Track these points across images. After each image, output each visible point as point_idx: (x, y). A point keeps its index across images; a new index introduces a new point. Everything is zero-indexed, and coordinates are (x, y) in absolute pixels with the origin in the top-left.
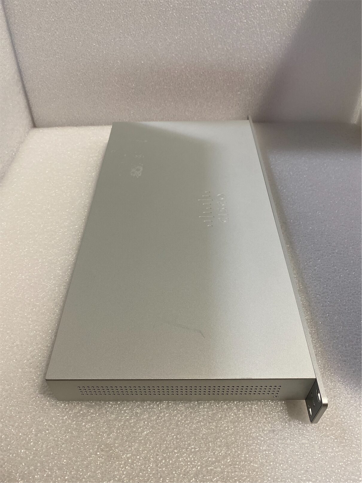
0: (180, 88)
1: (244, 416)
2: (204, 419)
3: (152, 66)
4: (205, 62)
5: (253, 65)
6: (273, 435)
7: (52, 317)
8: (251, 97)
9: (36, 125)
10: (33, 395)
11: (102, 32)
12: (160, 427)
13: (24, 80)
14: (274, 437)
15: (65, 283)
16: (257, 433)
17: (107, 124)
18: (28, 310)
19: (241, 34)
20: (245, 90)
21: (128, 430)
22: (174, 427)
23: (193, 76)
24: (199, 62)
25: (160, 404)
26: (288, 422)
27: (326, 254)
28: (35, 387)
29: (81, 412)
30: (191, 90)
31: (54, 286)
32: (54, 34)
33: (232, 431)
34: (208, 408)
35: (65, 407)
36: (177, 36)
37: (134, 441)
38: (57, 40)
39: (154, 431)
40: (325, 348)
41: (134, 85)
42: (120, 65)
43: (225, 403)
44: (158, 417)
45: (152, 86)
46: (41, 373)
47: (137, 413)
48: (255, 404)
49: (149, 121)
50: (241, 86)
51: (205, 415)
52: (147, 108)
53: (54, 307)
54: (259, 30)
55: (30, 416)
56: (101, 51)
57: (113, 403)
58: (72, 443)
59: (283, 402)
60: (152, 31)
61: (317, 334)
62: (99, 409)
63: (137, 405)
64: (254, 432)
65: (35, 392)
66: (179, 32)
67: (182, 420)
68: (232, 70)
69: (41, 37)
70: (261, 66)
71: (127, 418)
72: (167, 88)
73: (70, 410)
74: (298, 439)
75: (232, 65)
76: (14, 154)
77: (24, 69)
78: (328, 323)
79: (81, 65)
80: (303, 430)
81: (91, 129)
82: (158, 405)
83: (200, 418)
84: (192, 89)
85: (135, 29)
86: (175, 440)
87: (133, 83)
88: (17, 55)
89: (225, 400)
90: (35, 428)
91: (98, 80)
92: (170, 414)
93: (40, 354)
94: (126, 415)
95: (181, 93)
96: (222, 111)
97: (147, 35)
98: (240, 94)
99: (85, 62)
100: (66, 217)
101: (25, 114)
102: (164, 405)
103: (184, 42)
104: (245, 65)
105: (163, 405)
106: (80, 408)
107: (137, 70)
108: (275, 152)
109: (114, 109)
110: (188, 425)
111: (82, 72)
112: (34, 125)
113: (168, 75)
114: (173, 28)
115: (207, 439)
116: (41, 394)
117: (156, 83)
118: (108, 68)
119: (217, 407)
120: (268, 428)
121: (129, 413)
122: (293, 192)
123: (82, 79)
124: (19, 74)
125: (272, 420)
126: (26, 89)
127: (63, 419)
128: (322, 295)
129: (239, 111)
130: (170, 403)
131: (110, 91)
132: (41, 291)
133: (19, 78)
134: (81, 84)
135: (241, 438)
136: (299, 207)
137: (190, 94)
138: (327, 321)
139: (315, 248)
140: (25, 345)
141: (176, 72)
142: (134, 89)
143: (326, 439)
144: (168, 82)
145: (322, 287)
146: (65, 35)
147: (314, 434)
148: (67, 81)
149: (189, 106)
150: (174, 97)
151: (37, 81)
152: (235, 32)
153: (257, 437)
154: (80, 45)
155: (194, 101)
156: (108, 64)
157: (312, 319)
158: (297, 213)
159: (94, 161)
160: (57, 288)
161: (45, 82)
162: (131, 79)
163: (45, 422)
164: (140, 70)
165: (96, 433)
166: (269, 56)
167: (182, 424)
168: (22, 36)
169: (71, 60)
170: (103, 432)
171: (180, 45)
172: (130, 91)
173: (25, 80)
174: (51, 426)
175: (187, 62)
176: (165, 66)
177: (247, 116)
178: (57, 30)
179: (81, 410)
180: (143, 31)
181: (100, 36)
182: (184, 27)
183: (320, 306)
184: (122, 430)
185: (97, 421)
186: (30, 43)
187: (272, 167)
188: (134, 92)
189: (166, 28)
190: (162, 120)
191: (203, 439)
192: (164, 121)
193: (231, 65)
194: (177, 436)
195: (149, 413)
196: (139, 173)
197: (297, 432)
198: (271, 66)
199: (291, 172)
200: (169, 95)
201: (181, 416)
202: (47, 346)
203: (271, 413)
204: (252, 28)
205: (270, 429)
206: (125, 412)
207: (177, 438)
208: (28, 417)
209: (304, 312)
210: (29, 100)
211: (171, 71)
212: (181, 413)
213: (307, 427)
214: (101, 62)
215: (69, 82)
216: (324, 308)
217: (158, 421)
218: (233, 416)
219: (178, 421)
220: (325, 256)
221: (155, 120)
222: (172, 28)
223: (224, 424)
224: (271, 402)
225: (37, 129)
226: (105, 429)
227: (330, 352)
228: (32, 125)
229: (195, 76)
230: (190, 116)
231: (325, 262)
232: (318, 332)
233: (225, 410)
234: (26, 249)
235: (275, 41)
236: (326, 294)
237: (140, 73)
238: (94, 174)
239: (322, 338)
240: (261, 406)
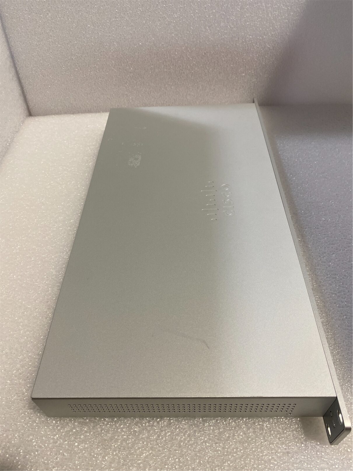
0: (181, 71)
1: (254, 435)
2: (210, 439)
3: (150, 48)
4: (206, 42)
5: (258, 44)
6: (287, 459)
7: (44, 322)
8: (256, 79)
9: (32, 114)
10: (22, 410)
11: (97, 12)
12: (161, 449)
13: (16, 66)
14: (289, 461)
15: (59, 283)
16: (269, 456)
17: (105, 111)
18: (19, 313)
19: (245, 10)
20: (250, 71)
21: (125, 452)
22: (176, 448)
23: (194, 57)
24: (201, 42)
25: (160, 421)
26: (304, 443)
27: (341, 248)
28: (24, 401)
29: (74, 431)
30: (192, 73)
31: (47, 287)
32: (46, 16)
33: (241, 453)
34: (214, 426)
35: (57, 424)
36: (176, 13)
37: (132, 465)
38: (50, 22)
39: (154, 453)
40: (343, 356)
41: (132, 69)
42: (117, 47)
43: (233, 420)
44: (159, 436)
45: (151, 70)
46: (31, 385)
47: (135, 431)
48: (267, 422)
49: (148, 107)
50: (245, 66)
51: (211, 434)
52: (146, 93)
53: (47, 310)
54: (265, 5)
55: (18, 434)
56: (96, 32)
57: (109, 420)
58: (64, 466)
59: (299, 419)
60: (149, 9)
61: (334, 339)
62: (94, 427)
63: (136, 423)
64: (266, 455)
65: (24, 407)
66: (178, 10)
67: (185, 439)
68: (236, 50)
69: (33, 20)
70: (267, 44)
71: (125, 438)
72: (167, 72)
73: (62, 427)
74: (316, 463)
75: (236, 44)
76: (8, 144)
77: (16, 54)
78: (345, 327)
79: (76, 49)
80: (322, 452)
81: (88, 116)
82: (158, 423)
83: (205, 438)
84: (194, 71)
85: (132, 8)
86: (178, 464)
87: (131, 66)
88: (9, 40)
89: (232, 417)
90: (23, 448)
91: (94, 64)
92: (172, 432)
93: (30, 363)
94: (123, 433)
95: (181, 76)
96: (225, 95)
97: (145, 14)
98: (244, 76)
99: (80, 45)
100: (61, 211)
101: (20, 102)
102: (165, 422)
103: (184, 20)
104: (250, 43)
105: (163, 423)
106: (73, 426)
107: (135, 53)
108: (282, 136)
109: (112, 95)
110: (192, 447)
111: (77, 56)
112: (30, 114)
113: (167, 57)
114: (173, 5)
115: (213, 462)
116: (31, 409)
117: (156, 66)
118: (104, 51)
119: (224, 424)
120: (281, 450)
121: (126, 431)
122: (303, 180)
123: (78, 63)
124: (11, 60)
125: (286, 441)
126: (20, 76)
127: (53, 439)
128: (338, 294)
129: (244, 94)
130: (172, 420)
131: (107, 75)
132: (33, 293)
133: (12, 64)
134: (77, 69)
135: (251, 462)
136: (311, 196)
137: (191, 77)
138: (345, 324)
139: (329, 242)
140: (14, 354)
141: (176, 53)
142: (133, 72)
143: (348, 463)
144: (167, 65)
145: (338, 286)
146: (58, 17)
147: (334, 457)
148: (61, 66)
149: (191, 90)
150: (175, 80)
151: (30, 67)
152: (239, 8)
153: (270, 460)
154: (74, 26)
155: (196, 84)
156: (104, 46)
157: (327, 321)
158: (308, 203)
159: (91, 150)
160: (50, 289)
161: (39, 68)
162: (129, 63)
163: (34, 442)
164: (139, 53)
165: (91, 455)
166: (276, 33)
167: (186, 445)
168: (12, 19)
169: (65, 43)
170: (97, 454)
171: (180, 23)
172: (129, 76)
173: (18, 66)
174: (41, 447)
175: (187, 43)
176: (164, 47)
177: (252, 98)
178: (49, 11)
179: (74, 428)
180: (140, 10)
181: (94, 17)
182: (184, 4)
183: (337, 307)
184: (119, 451)
185: (91, 441)
186: (21, 26)
187: (279, 153)
188: (133, 76)
189: (164, 6)
190: (162, 105)
191: (208, 462)
192: (165, 106)
193: (234, 44)
194: (179, 459)
195: (149, 432)
196: (138, 163)
197: (314, 454)
198: (278, 45)
199: (300, 158)
200: (169, 78)
201: (184, 435)
202: (38, 355)
203: (285, 432)
204: (258, 3)
205: (284, 451)
206: (122, 431)
207: (179, 461)
208: (16, 435)
209: (319, 314)
210: (24, 87)
211: (171, 53)
212: (184, 432)
213: (326, 449)
214: (97, 44)
215: (64, 67)
216: (341, 309)
217: (158, 441)
218: (242, 436)
219: (181, 441)
220: (340, 250)
221: (155, 105)
222: (171, 5)
223: (232, 445)
224: (284, 419)
225: (33, 118)
226: (100, 450)
227: (349, 360)
228: (28, 114)
229: (197, 58)
230: (192, 100)
231: (340, 256)
232: (334, 337)
233: (233, 428)
234: (19, 247)
235: (282, 16)
236: (343, 293)
237: (138, 56)
238: (91, 164)
239: (340, 344)
240: (273, 424)
